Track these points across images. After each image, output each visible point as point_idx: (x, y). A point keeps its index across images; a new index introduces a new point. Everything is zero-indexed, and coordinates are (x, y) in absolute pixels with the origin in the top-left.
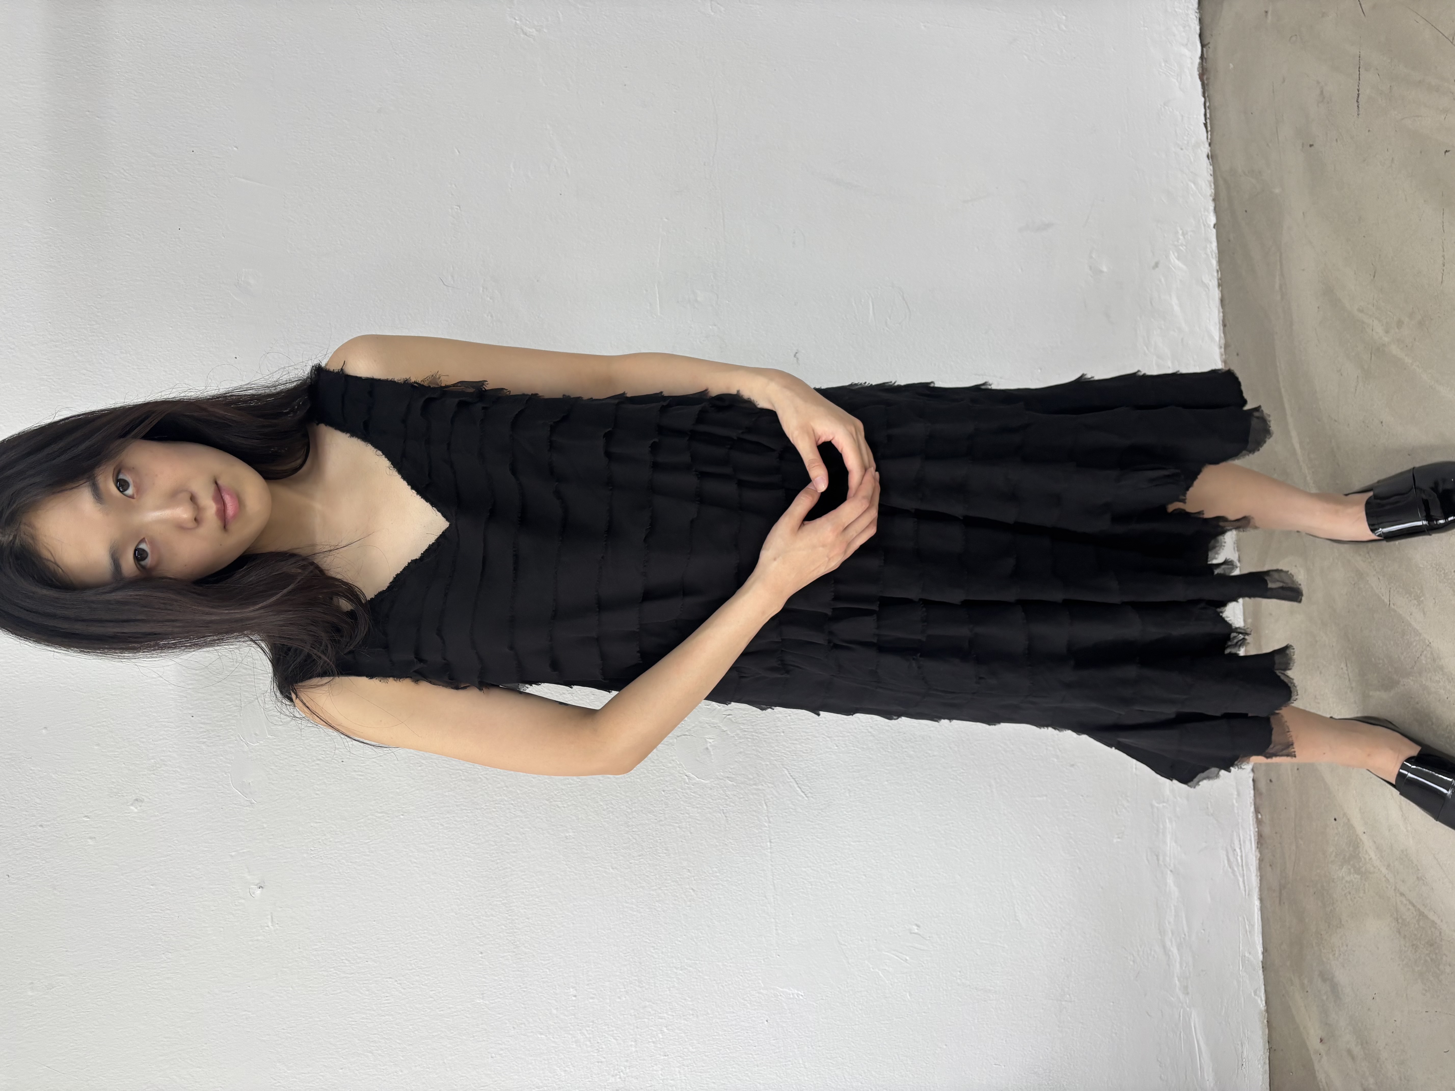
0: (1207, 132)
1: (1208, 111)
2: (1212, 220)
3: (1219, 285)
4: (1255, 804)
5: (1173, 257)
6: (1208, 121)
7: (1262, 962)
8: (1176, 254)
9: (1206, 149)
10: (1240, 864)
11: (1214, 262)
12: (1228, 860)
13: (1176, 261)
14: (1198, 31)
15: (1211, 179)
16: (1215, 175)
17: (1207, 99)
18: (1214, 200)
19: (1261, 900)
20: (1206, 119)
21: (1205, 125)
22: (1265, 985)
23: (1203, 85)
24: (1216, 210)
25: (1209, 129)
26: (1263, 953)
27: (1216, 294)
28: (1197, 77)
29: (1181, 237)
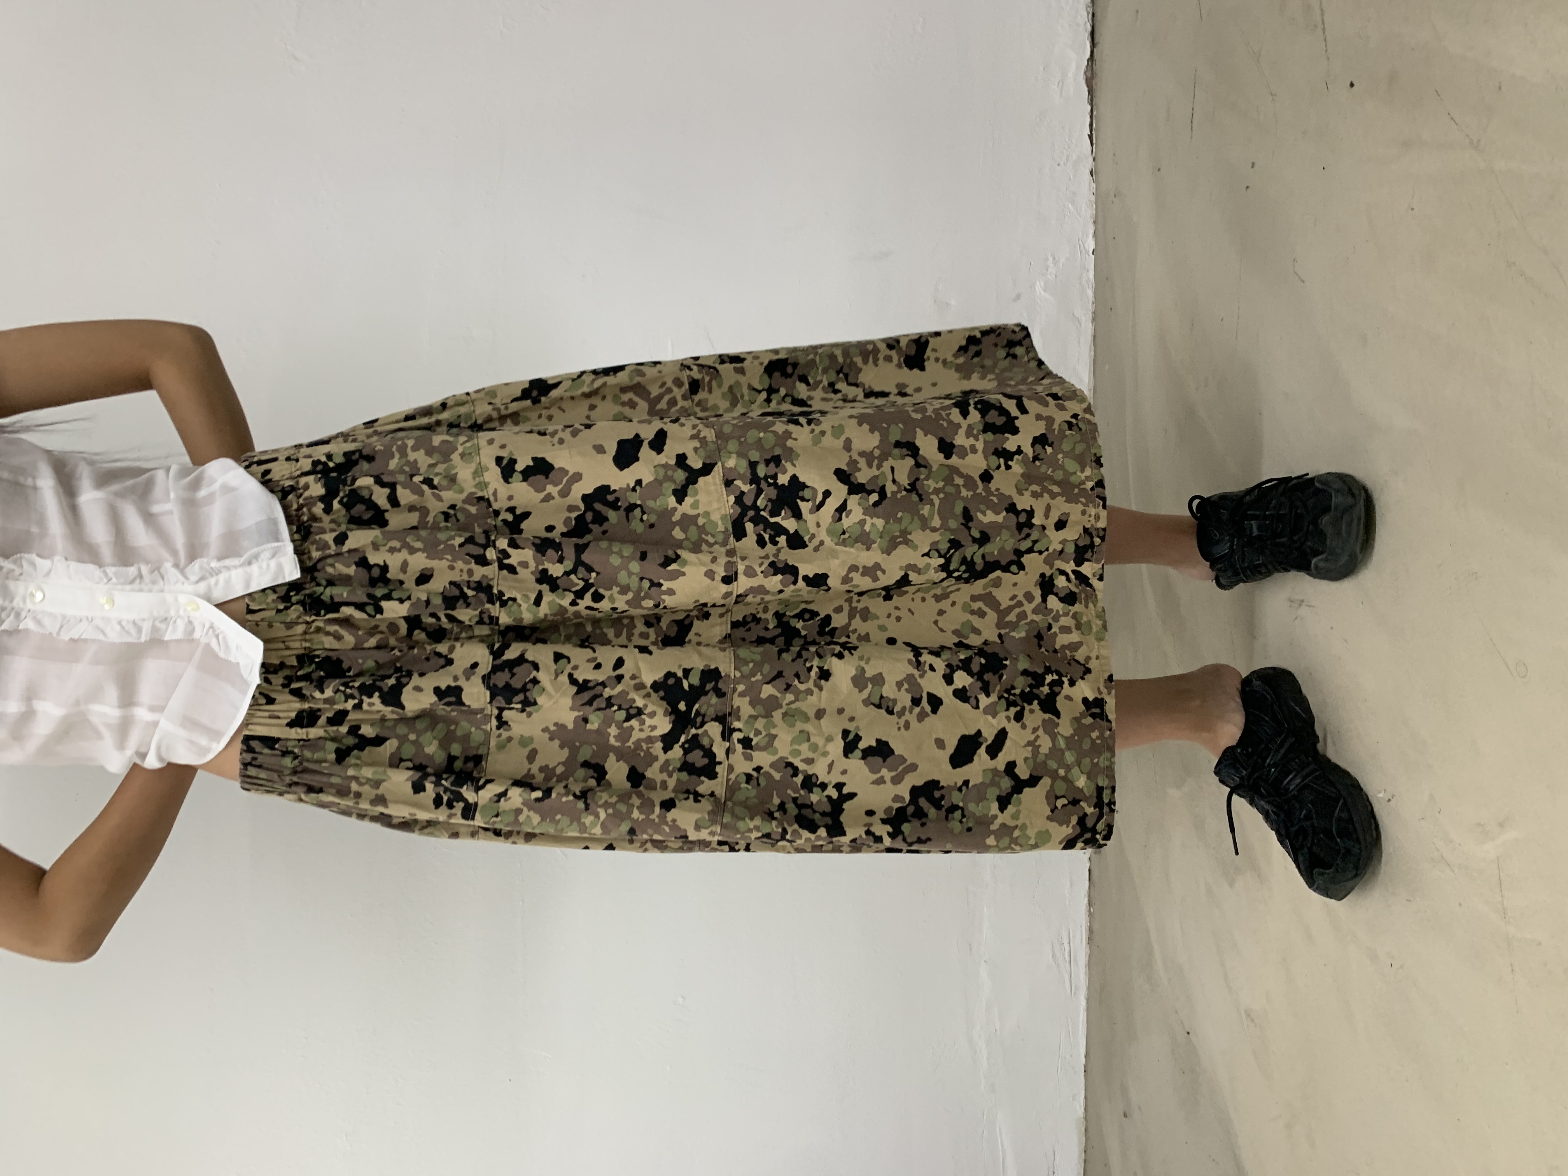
0: (1092, 144)
1: (1094, 121)
2: (1091, 245)
3: (1094, 319)
4: (1089, 896)
5: (1039, 288)
6: (1094, 132)
7: (1085, 1067)
8: (1042, 284)
9: (1089, 164)
10: (1067, 958)
11: (1090, 293)
12: (1054, 955)
13: (1042, 292)
14: (1089, 28)
15: (1093, 198)
16: (1097, 194)
17: (1094, 108)
18: (1095, 222)
19: (1088, 1000)
20: (1091, 131)
21: (1090, 137)
22: (1086, 1090)
23: (1090, 92)
24: (1095, 234)
25: (1094, 141)
26: (1086, 1057)
27: (1088, 328)
28: (1084, 82)
29: (1051, 265)
